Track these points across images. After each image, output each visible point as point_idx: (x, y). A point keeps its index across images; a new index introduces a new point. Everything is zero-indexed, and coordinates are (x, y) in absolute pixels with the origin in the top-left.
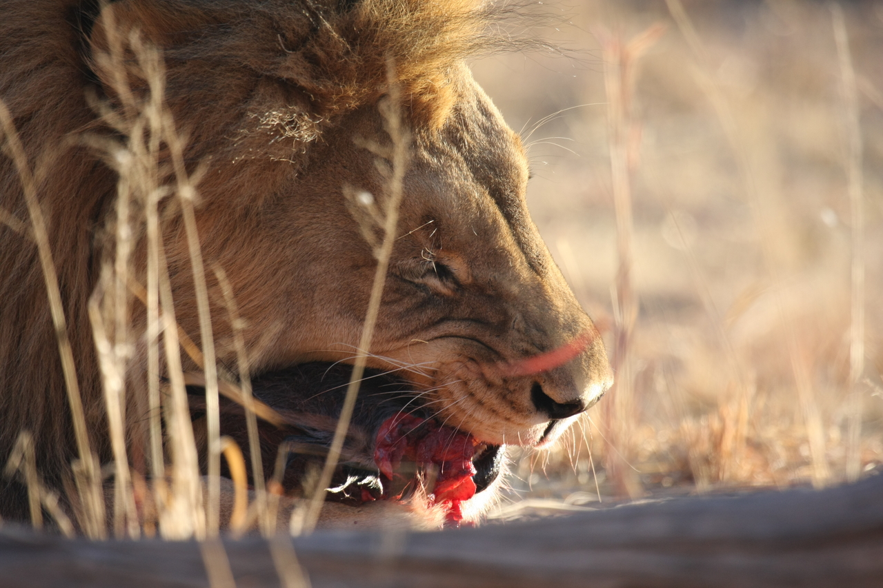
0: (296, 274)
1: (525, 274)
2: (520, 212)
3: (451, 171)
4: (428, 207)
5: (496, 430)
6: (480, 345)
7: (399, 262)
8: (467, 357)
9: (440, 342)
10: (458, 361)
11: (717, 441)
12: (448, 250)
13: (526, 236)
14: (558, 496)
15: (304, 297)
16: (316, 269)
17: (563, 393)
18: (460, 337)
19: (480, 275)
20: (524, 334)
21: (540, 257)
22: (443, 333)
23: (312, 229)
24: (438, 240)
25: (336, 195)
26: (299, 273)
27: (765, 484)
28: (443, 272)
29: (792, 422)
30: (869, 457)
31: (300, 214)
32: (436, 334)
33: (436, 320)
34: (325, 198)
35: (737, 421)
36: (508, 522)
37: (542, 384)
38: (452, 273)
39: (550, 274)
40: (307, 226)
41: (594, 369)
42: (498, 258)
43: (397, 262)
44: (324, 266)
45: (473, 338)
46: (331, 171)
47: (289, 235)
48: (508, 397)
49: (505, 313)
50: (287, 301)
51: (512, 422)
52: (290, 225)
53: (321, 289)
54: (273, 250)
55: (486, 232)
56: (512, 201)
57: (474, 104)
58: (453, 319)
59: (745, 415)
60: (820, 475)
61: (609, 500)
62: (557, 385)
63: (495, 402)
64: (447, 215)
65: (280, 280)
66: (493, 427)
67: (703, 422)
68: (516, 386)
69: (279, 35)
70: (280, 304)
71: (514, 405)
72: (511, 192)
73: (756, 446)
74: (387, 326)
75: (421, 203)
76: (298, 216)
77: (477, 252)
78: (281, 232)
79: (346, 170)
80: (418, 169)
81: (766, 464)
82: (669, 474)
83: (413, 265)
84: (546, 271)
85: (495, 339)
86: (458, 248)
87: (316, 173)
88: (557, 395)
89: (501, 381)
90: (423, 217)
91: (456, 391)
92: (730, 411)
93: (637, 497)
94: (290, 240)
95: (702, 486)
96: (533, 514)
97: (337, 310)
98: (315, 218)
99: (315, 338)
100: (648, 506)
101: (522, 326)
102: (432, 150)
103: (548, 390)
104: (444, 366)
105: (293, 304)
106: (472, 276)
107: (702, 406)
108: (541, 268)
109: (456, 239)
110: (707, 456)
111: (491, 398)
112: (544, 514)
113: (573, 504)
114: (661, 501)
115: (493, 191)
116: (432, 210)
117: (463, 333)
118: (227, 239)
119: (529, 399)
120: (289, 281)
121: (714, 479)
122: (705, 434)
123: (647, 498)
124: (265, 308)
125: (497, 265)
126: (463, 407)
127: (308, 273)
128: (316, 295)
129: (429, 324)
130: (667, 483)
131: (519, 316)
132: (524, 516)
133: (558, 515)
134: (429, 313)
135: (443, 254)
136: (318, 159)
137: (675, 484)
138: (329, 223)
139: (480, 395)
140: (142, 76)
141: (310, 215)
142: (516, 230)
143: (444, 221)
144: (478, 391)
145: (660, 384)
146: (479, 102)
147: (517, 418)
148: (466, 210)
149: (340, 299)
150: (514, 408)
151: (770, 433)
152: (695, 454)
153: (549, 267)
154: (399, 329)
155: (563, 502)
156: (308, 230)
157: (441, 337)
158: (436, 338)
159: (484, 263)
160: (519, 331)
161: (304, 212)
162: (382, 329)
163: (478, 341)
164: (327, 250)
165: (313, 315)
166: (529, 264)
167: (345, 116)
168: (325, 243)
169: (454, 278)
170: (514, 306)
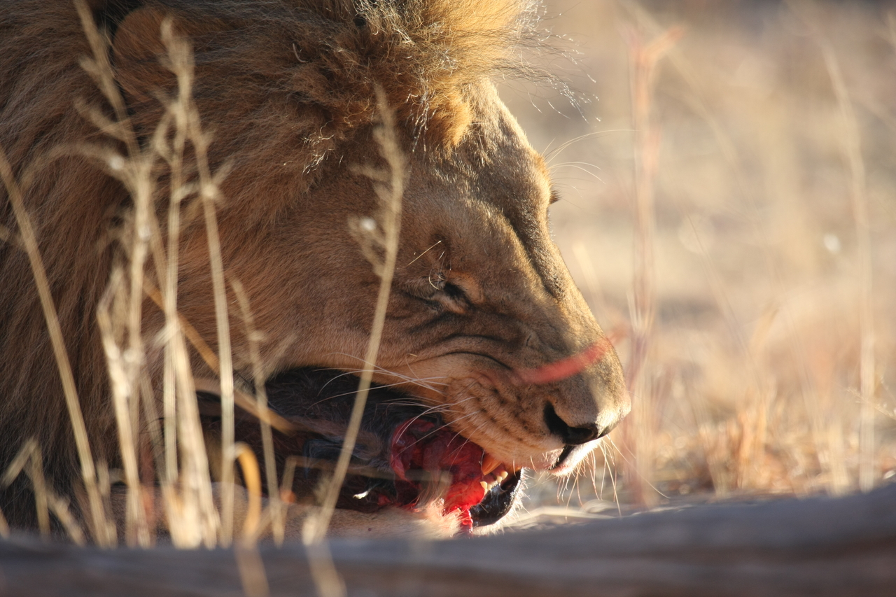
0: (306, 286)
1: (540, 296)
2: (537, 233)
3: (464, 190)
4: (438, 226)
5: (509, 450)
6: (492, 361)
7: (408, 281)
8: (478, 373)
9: (450, 358)
10: (470, 377)
11: (735, 449)
12: (460, 270)
13: (544, 258)
14: (574, 504)
15: (314, 310)
16: (325, 284)
17: (575, 416)
18: (471, 353)
19: (492, 295)
20: (538, 351)
21: (557, 280)
22: (454, 349)
23: (322, 245)
24: (447, 260)
25: (346, 211)
26: (309, 287)
27: (784, 492)
28: (453, 290)
29: (810, 428)
30: (889, 464)
31: (311, 229)
32: (447, 350)
33: (446, 336)
34: (335, 214)
35: (755, 427)
36: (524, 530)
37: (554, 404)
38: (464, 292)
39: (568, 297)
40: (317, 242)
41: (610, 395)
42: (511, 277)
43: (406, 280)
44: (334, 282)
45: (485, 355)
46: (343, 186)
47: (298, 249)
48: (521, 415)
49: (518, 331)
50: (297, 314)
51: (525, 443)
52: (300, 240)
53: (331, 303)
54: (282, 262)
55: (500, 251)
56: (529, 221)
57: (496, 123)
58: (465, 335)
59: (764, 422)
60: (839, 482)
61: (627, 507)
62: (569, 407)
63: (507, 420)
64: (457, 234)
65: (289, 291)
66: (506, 447)
67: (721, 429)
68: (530, 404)
69: (293, 45)
70: (289, 315)
71: (527, 425)
72: (528, 212)
73: (775, 453)
74: (397, 341)
75: (430, 221)
76: (308, 231)
77: (489, 272)
78: (291, 245)
79: (358, 186)
80: (429, 187)
81: (785, 471)
82: (687, 482)
83: (422, 284)
84: (564, 294)
85: (508, 356)
86: (468, 268)
87: (328, 187)
88: (570, 418)
89: (515, 397)
90: (432, 235)
91: (467, 407)
92: (748, 417)
93: (653, 504)
94: (300, 254)
95: (721, 493)
96: (548, 522)
97: (347, 324)
98: (325, 234)
99: (323, 350)
100: (665, 513)
101: (537, 343)
102: (446, 167)
103: (560, 412)
104: (455, 382)
105: (303, 316)
106: (484, 295)
107: (721, 413)
108: (557, 291)
109: (467, 259)
110: (725, 463)
111: (503, 415)
112: (560, 522)
113: (589, 512)
114: (678, 508)
115: (509, 211)
116: (441, 229)
117: (474, 349)
118: (238, 248)
119: (542, 419)
120: (298, 293)
121: (733, 486)
122: (723, 441)
123: (664, 506)
124: (274, 319)
125: (511, 286)
126: (475, 423)
127: (319, 286)
128: (326, 308)
129: (439, 338)
130: (684, 490)
131: (533, 335)
132: (539, 523)
133: (574, 523)
134: (440, 328)
135: (454, 275)
136: (330, 173)
137: (692, 491)
138: (339, 239)
139: (492, 412)
140: (171, 69)
141: (320, 231)
142: (532, 252)
143: (454, 240)
144: (491, 408)
145: (678, 390)
146: (502, 120)
147: (529, 439)
148: (477, 229)
149: (349, 312)
150: (526, 428)
151: (789, 439)
152: (713, 460)
153: (568, 290)
154: (409, 343)
155: (578, 510)
156: (318, 246)
157: (452, 353)
158: (448, 354)
159: (496, 283)
160: (532, 347)
161: (315, 228)
162: (392, 344)
163: (490, 357)
164: (337, 266)
165: (323, 328)
166: (545, 286)
167: (358, 130)
168: (335, 260)
169: (465, 297)
170: (527, 324)
